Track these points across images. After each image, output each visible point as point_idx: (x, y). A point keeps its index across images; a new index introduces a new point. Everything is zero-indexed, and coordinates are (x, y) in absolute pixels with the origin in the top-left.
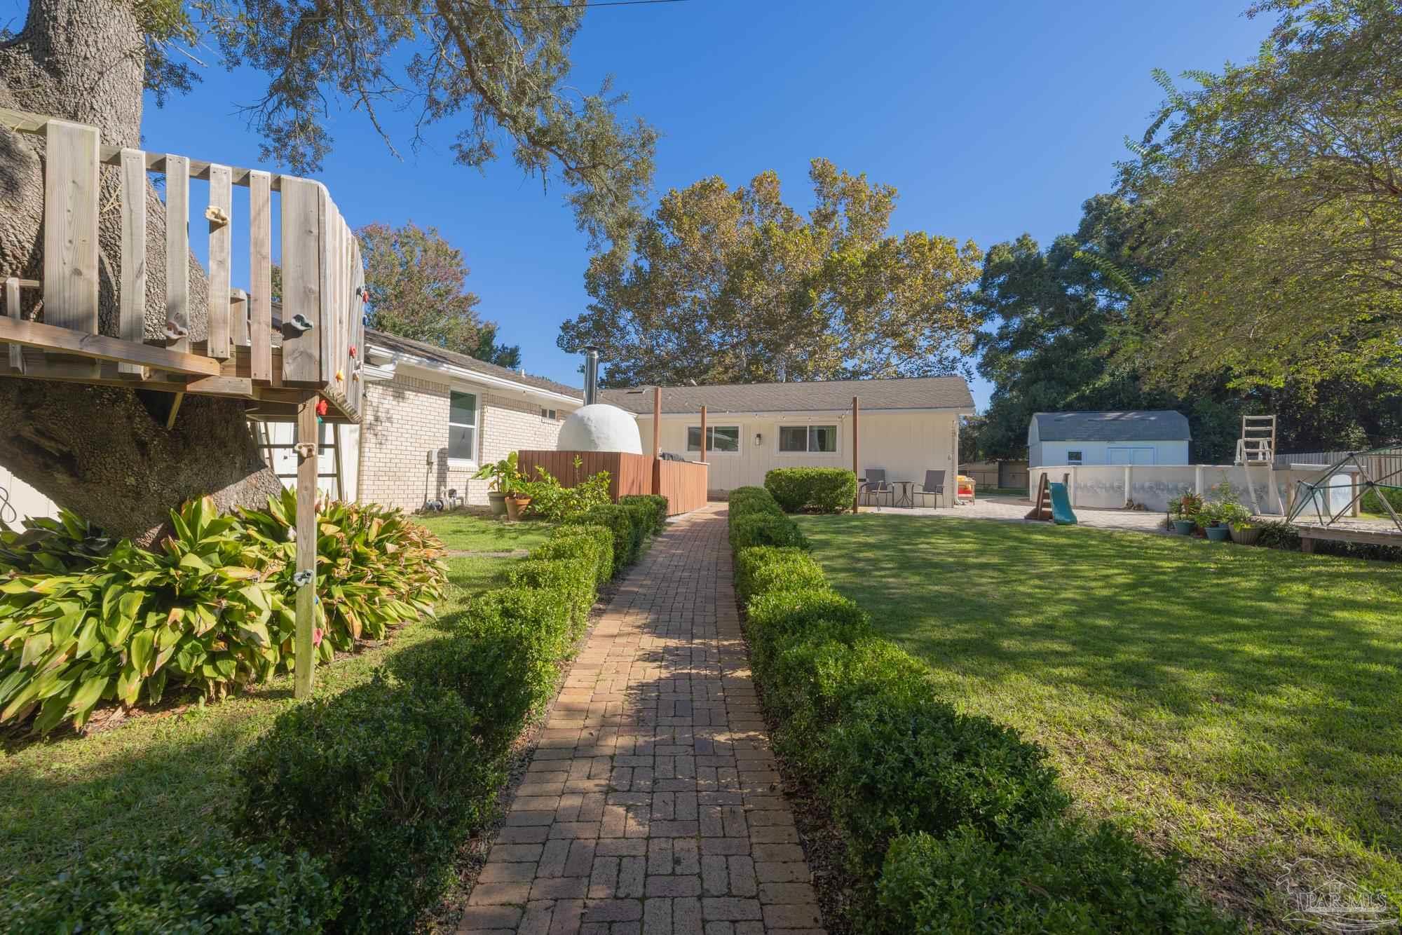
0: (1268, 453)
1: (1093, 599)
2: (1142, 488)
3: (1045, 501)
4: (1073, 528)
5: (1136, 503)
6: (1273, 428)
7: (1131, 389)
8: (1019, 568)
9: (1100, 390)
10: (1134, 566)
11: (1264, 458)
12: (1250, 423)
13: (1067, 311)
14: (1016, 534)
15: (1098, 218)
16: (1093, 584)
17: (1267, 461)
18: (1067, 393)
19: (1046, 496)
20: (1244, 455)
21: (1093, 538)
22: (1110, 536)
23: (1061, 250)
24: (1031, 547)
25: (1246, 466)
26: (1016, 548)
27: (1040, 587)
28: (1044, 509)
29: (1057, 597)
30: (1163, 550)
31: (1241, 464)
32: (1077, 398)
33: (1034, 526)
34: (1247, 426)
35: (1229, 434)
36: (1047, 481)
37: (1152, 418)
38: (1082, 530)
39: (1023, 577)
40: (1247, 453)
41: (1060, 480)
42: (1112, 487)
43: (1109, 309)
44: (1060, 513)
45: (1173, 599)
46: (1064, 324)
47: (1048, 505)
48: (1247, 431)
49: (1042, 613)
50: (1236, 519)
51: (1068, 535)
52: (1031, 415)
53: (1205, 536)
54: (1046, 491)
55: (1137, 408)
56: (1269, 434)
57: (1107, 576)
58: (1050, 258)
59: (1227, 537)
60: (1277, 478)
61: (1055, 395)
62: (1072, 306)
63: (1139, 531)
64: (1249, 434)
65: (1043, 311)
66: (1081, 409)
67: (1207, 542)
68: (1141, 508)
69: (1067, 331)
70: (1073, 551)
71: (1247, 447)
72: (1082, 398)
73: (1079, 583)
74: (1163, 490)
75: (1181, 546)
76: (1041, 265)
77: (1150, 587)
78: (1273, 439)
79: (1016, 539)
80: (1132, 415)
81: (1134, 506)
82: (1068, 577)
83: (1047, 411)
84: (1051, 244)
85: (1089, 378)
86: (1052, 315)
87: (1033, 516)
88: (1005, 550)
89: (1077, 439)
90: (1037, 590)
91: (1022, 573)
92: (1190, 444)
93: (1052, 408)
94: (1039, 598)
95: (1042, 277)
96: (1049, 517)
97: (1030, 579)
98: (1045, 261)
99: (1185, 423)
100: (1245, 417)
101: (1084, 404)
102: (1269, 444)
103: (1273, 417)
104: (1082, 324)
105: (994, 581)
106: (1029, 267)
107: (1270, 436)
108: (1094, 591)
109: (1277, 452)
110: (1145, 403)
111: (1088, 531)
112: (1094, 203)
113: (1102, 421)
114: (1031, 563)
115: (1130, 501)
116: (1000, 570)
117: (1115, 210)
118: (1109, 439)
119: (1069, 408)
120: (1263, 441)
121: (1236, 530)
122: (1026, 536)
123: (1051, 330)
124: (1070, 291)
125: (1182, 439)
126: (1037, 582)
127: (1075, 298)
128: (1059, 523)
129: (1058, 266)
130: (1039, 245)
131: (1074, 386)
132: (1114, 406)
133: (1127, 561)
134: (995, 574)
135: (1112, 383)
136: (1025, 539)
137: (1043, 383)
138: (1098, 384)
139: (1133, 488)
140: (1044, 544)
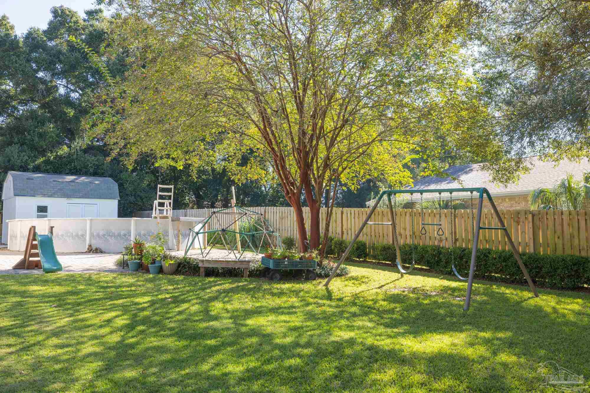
0: (169, 210)
1: (109, 348)
2: (98, 235)
3: (33, 251)
4: (61, 274)
5: (94, 248)
6: (172, 194)
7: (82, 159)
8: (33, 328)
9: (61, 157)
10: (123, 305)
11: (167, 214)
12: (162, 190)
13: (38, 90)
14: (13, 288)
15: (62, 24)
16: (103, 331)
17: (168, 215)
18: (36, 157)
19: (34, 247)
20: (158, 211)
21: (79, 283)
22: (90, 279)
23: (33, 39)
24: (35, 300)
25: (158, 218)
26: (20, 304)
27: (62, 346)
28: (31, 259)
29: (80, 354)
30: (131, 287)
31: (156, 218)
32: (44, 162)
33: (27, 276)
34: (160, 191)
35: (139, 196)
36: (35, 234)
37: (97, 182)
38: (68, 275)
39: (40, 338)
40: (159, 210)
41: (46, 232)
42: (77, 235)
43: (67, 96)
44: (47, 261)
45: (162, 333)
46: (33, 100)
47: (36, 255)
48: (160, 195)
49: (77, 380)
50: (165, 257)
51: (58, 282)
52: (7, 173)
53: (148, 271)
54: (34, 242)
55: (86, 174)
56: (169, 197)
57: (109, 321)
58: (25, 42)
59: (161, 270)
60: (173, 225)
61: (26, 157)
62: (41, 87)
63: (106, 271)
64: (161, 197)
65: (17, 85)
66: (46, 171)
67: (151, 276)
68: (98, 251)
69: (35, 106)
70: (71, 299)
71: (159, 206)
72: (47, 162)
73: (90, 333)
74: (112, 236)
75: (138, 281)
76: (18, 47)
77: (143, 324)
78: (172, 201)
79: (16, 293)
80: (83, 179)
81: (93, 250)
82: (80, 329)
83: (19, 170)
84: (26, 32)
85: (53, 147)
86: (23, 91)
87: (21, 265)
88: (10, 310)
89: (44, 195)
90: (59, 351)
91: (38, 332)
92: (119, 201)
93: (24, 168)
94: (67, 361)
95: (18, 56)
96: (37, 265)
97: (48, 338)
98: (21, 44)
99: (116, 186)
100: (159, 186)
101: (48, 167)
102: (170, 203)
103: (172, 187)
104: (47, 103)
105: (13, 349)
106: (7, 44)
107: (170, 199)
108: (104, 340)
109: (173, 209)
110: (91, 170)
111: (72, 276)
112: (60, 12)
113: (63, 182)
114: (41, 319)
115: (90, 246)
116: (14, 334)
117: (74, 22)
118: (68, 196)
119: (37, 169)
120: (167, 202)
121: (166, 264)
122: (23, 288)
123: (21, 102)
124: (41, 74)
125: (114, 199)
126: (55, 341)
127: (43, 81)
128: (48, 271)
129: (31, 51)
130: (16, 29)
131: (43, 153)
132: (70, 170)
133: (116, 302)
134: (12, 340)
135: (69, 154)
136: (25, 292)
137: (17, 146)
138: (60, 152)
139: (92, 235)
140: (43, 296)
